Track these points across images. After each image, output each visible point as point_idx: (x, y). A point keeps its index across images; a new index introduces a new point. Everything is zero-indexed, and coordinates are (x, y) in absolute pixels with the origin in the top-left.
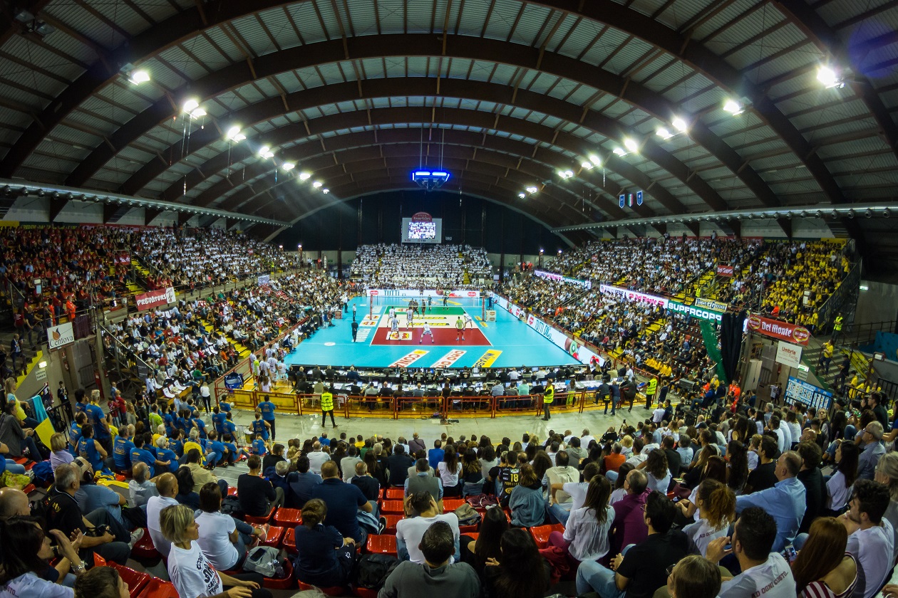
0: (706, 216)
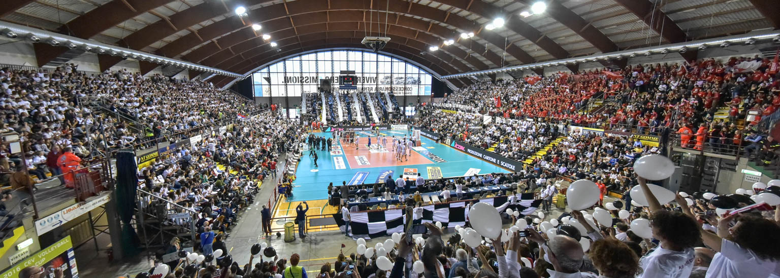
0: (593, 58)
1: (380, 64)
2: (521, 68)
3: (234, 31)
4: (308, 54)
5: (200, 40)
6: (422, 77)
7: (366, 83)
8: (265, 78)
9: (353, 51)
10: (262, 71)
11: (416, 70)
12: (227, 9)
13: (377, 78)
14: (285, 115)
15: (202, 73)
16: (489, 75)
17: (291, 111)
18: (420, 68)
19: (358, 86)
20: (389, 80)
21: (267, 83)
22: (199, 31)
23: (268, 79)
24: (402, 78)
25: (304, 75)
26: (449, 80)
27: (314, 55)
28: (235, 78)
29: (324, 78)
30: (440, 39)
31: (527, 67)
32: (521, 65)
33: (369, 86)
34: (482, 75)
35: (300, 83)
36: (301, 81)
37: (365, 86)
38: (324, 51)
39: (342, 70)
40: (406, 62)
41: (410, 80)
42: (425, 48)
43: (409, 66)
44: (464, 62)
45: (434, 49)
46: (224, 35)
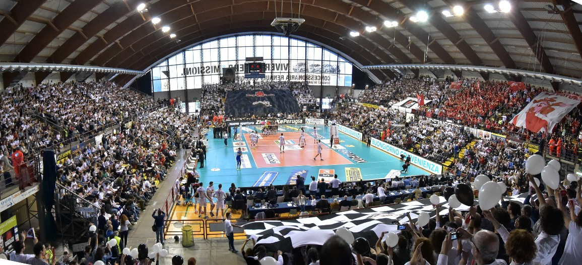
1: (292, 49)
2: (442, 67)
3: (135, 29)
4: (210, 41)
5: (105, 43)
6: (342, 66)
7: (276, 70)
8: (164, 72)
9: (260, 35)
10: (161, 65)
11: (334, 57)
12: (129, 8)
13: (288, 65)
14: (184, 110)
15: (107, 75)
16: (413, 70)
17: (190, 104)
18: (339, 55)
19: (266, 74)
20: (303, 67)
21: (165, 77)
22: (105, 35)
23: (167, 73)
24: (318, 65)
25: (205, 65)
26: (371, 70)
27: (216, 42)
28: (136, 75)
29: (227, 67)
30: (361, 24)
31: (448, 67)
32: (443, 64)
33: (279, 74)
34: (405, 69)
35: (200, 74)
36: (202, 71)
37: (275, 74)
38: (227, 37)
39: (249, 56)
40: (323, 48)
41: (328, 68)
42: (346, 33)
43: (326, 53)
44: (387, 52)
45: (354, 34)
46: (126, 35)
